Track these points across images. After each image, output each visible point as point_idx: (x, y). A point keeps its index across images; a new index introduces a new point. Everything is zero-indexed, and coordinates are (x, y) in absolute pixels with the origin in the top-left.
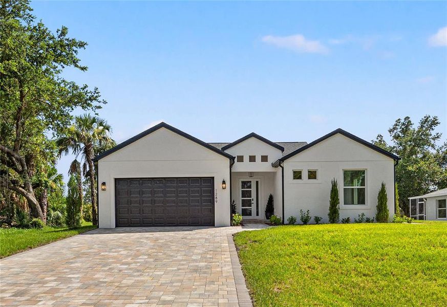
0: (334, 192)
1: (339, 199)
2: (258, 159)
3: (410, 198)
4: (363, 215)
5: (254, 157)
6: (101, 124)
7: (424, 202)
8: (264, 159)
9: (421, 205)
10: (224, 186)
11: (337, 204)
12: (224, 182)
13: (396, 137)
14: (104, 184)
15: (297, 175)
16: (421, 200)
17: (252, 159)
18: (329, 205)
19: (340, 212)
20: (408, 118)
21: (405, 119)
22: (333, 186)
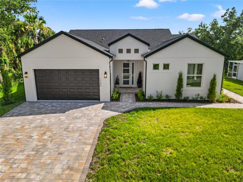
0: (180, 80)
1: (183, 85)
2: (133, 51)
3: (230, 61)
4: (199, 95)
5: (130, 50)
6: (41, 19)
7: (237, 65)
8: (137, 51)
9: (235, 67)
10: (105, 76)
11: (181, 88)
12: (106, 73)
13: (226, 20)
14: (26, 73)
15: (156, 67)
16: (236, 63)
17: (129, 51)
18: (175, 88)
19: (183, 93)
20: (234, 8)
21: (233, 9)
22: (179, 76)
